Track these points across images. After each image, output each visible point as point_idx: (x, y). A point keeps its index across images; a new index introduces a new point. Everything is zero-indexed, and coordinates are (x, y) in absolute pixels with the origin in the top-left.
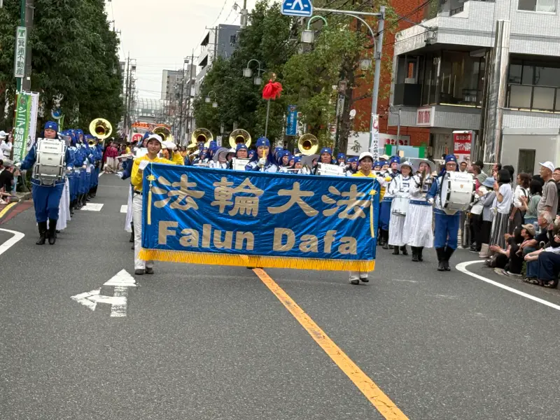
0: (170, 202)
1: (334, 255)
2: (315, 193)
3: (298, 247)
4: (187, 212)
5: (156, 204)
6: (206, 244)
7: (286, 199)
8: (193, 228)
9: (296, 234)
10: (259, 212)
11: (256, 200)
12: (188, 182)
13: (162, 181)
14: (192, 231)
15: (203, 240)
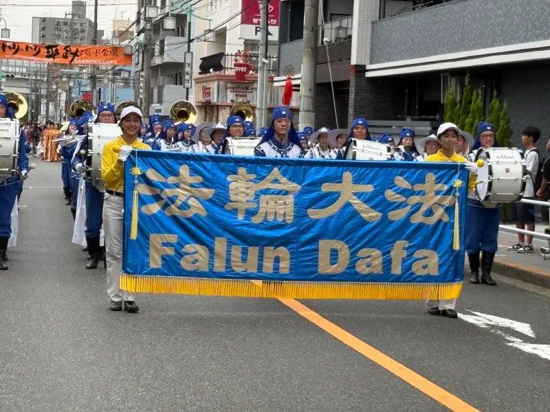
0: (166, 206)
1: (407, 277)
2: (375, 187)
3: (354, 267)
4: (190, 219)
5: (144, 209)
6: (219, 266)
7: (332, 198)
8: (201, 242)
9: (350, 248)
10: (295, 217)
11: (290, 199)
12: (191, 175)
13: (152, 175)
14: (198, 247)
15: (215, 260)
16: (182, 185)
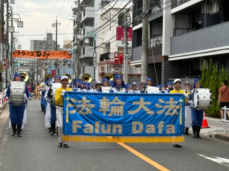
0: (78, 111)
1: (164, 134)
2: (152, 103)
3: (145, 131)
4: (86, 115)
5: (70, 112)
7: (137, 106)
8: (90, 123)
9: (143, 124)
10: (124, 114)
11: (122, 107)
12: (87, 100)
13: (73, 100)
14: (89, 125)
15: (96, 129)
16: (83, 103)
